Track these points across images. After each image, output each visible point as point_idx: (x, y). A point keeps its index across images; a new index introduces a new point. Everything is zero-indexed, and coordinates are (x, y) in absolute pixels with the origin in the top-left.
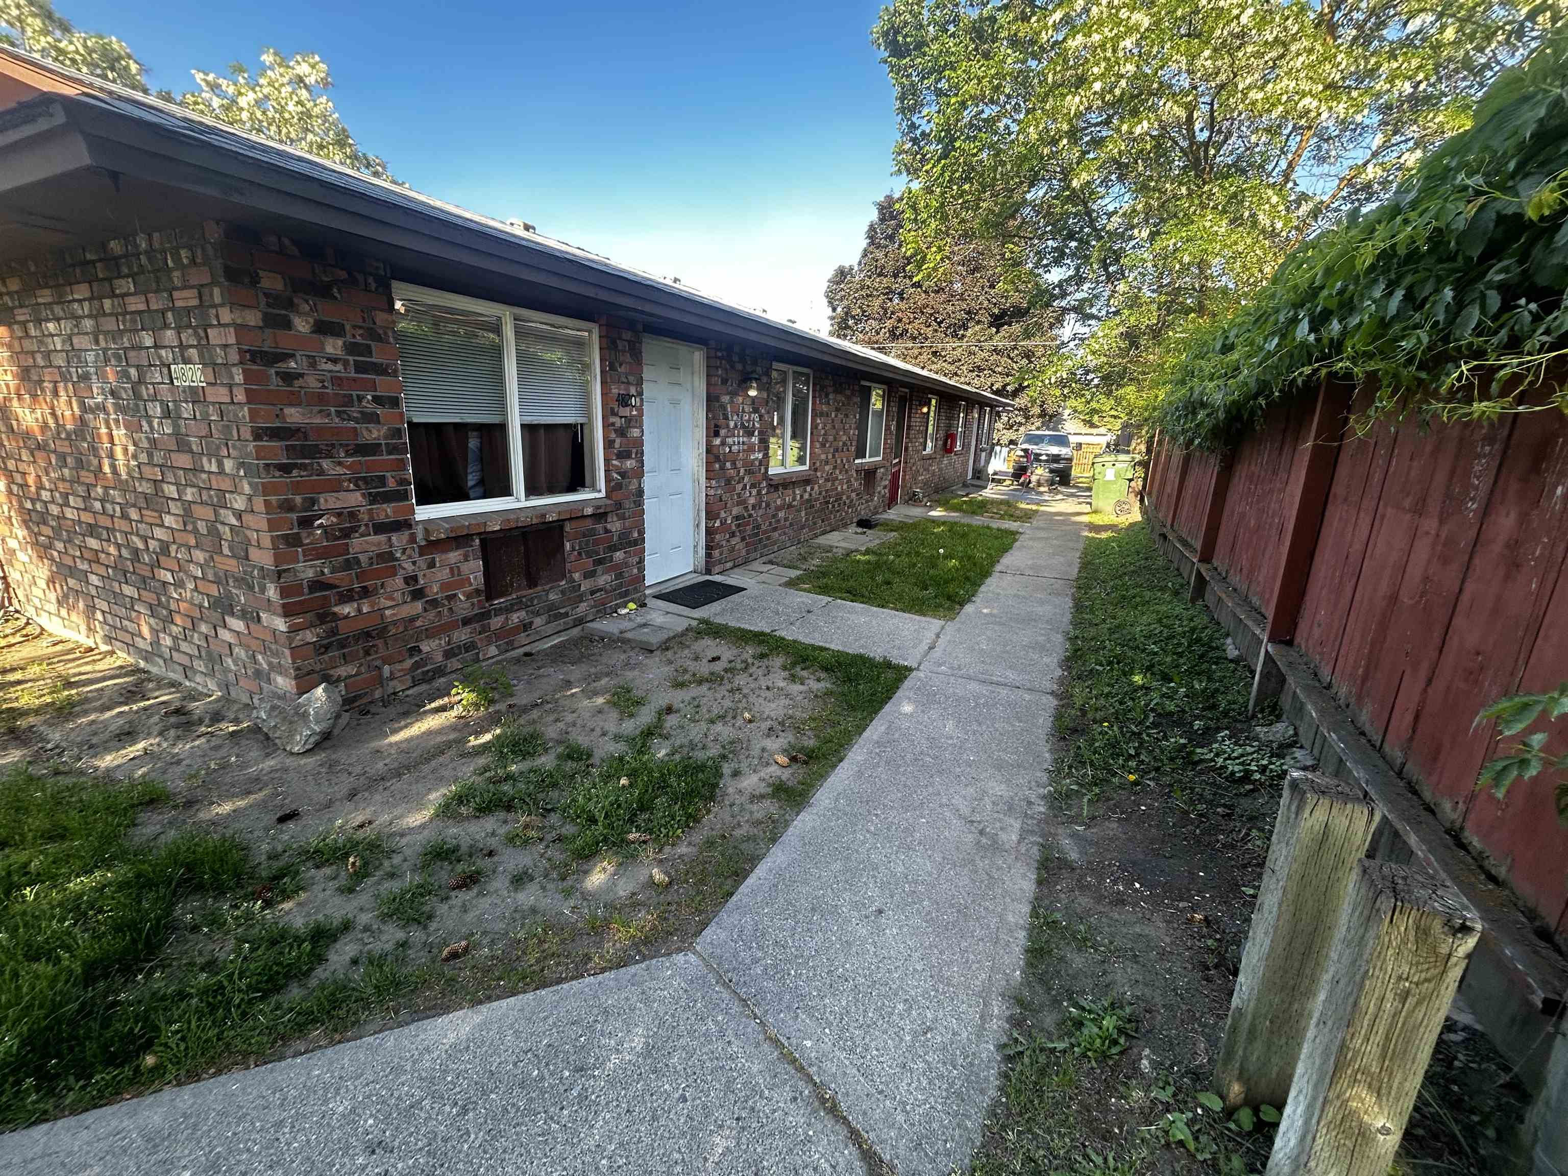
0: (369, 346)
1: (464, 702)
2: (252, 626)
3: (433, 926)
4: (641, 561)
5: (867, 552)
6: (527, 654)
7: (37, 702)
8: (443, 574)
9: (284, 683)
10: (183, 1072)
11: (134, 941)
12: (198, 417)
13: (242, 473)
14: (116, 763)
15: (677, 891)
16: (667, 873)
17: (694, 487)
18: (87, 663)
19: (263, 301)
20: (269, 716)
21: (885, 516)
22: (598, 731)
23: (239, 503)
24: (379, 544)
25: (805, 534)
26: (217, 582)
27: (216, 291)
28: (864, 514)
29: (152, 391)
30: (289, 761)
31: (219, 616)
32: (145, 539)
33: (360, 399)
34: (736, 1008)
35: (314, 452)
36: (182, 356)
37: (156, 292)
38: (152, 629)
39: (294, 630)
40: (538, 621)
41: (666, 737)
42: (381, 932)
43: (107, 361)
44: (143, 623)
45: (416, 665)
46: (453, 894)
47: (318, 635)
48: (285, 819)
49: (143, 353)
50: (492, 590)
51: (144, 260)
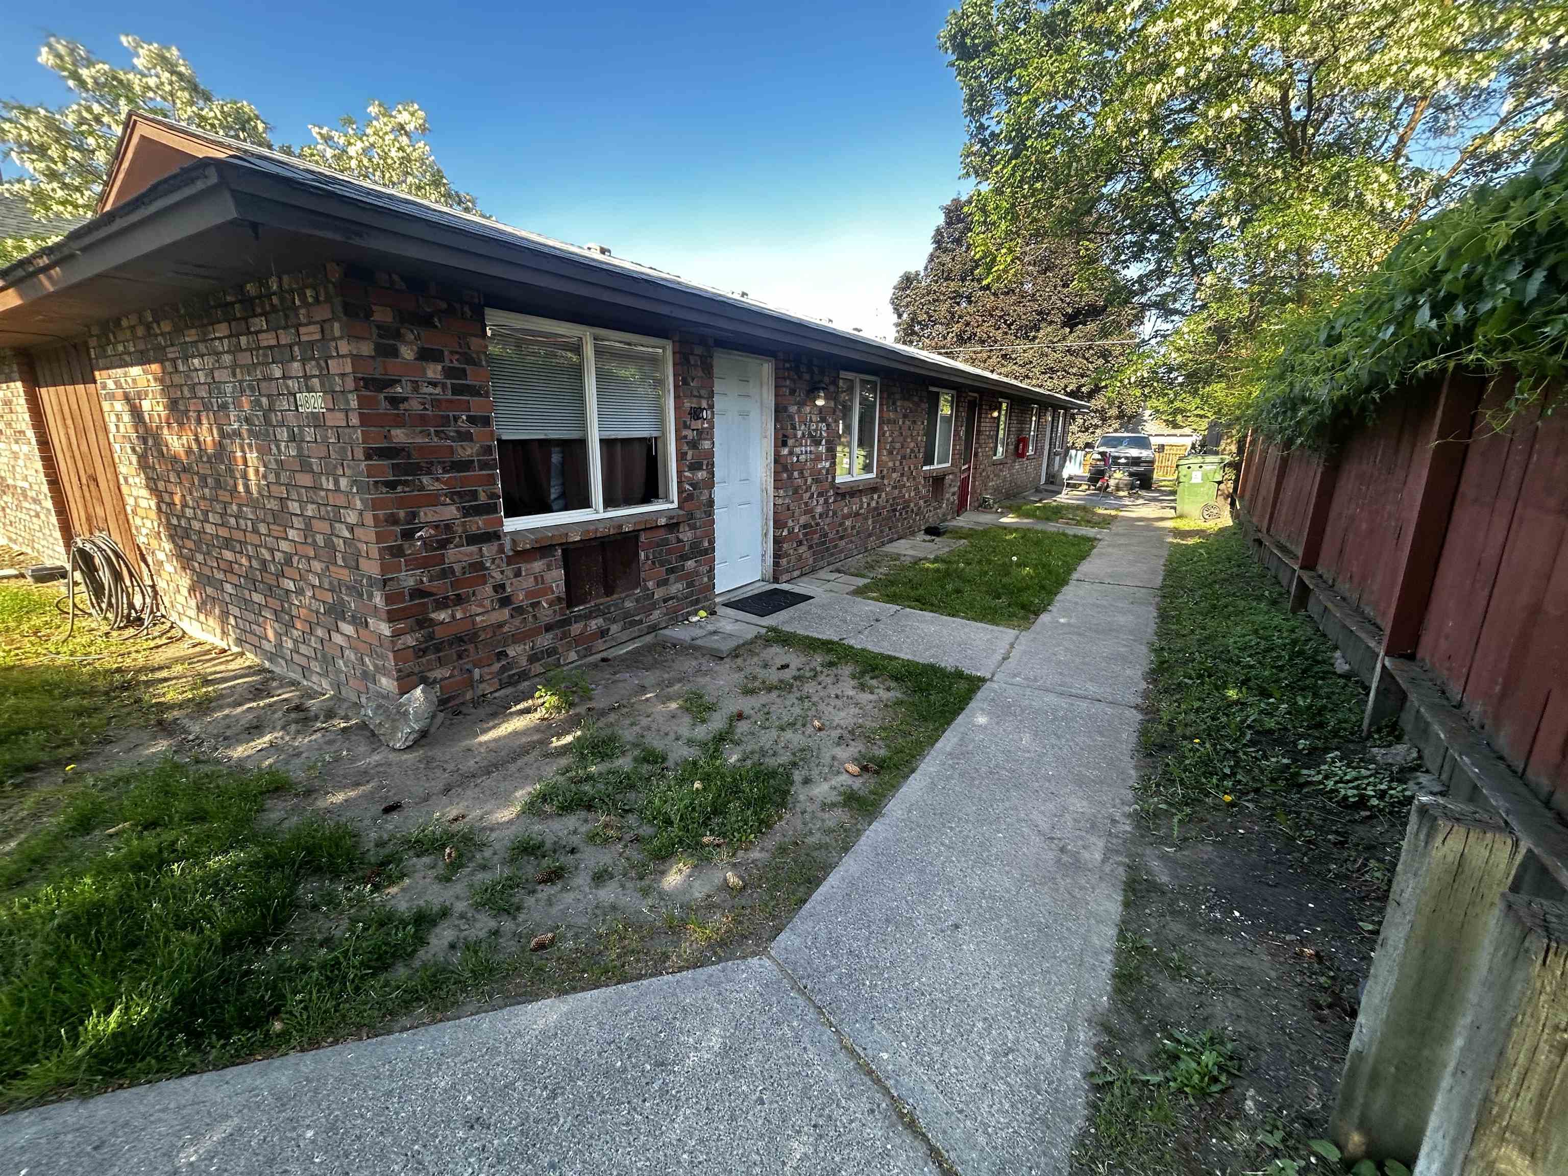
0: (464, 370)
1: (547, 705)
2: (360, 631)
3: (521, 917)
4: (712, 569)
5: (936, 560)
6: (604, 660)
7: (180, 697)
8: (528, 583)
9: (387, 684)
10: (305, 1039)
11: (264, 916)
12: (319, 440)
13: (355, 490)
14: (246, 754)
15: (751, 895)
16: (741, 877)
17: (762, 496)
18: (221, 663)
19: (375, 331)
20: (375, 714)
21: (954, 523)
22: (672, 736)
23: (352, 517)
24: (471, 554)
25: (872, 542)
26: (332, 590)
27: (336, 325)
28: (932, 521)
29: (280, 418)
30: (392, 757)
31: (333, 621)
32: (272, 551)
33: (456, 419)
34: (811, 1015)
35: (416, 469)
36: (307, 385)
37: (284, 328)
38: (276, 632)
39: (396, 634)
40: (614, 628)
41: (737, 743)
42: (475, 920)
43: (242, 391)
44: (268, 627)
45: (504, 669)
46: (539, 887)
47: (417, 640)
48: (389, 810)
49: (274, 382)
50: (572, 596)
51: (275, 300)
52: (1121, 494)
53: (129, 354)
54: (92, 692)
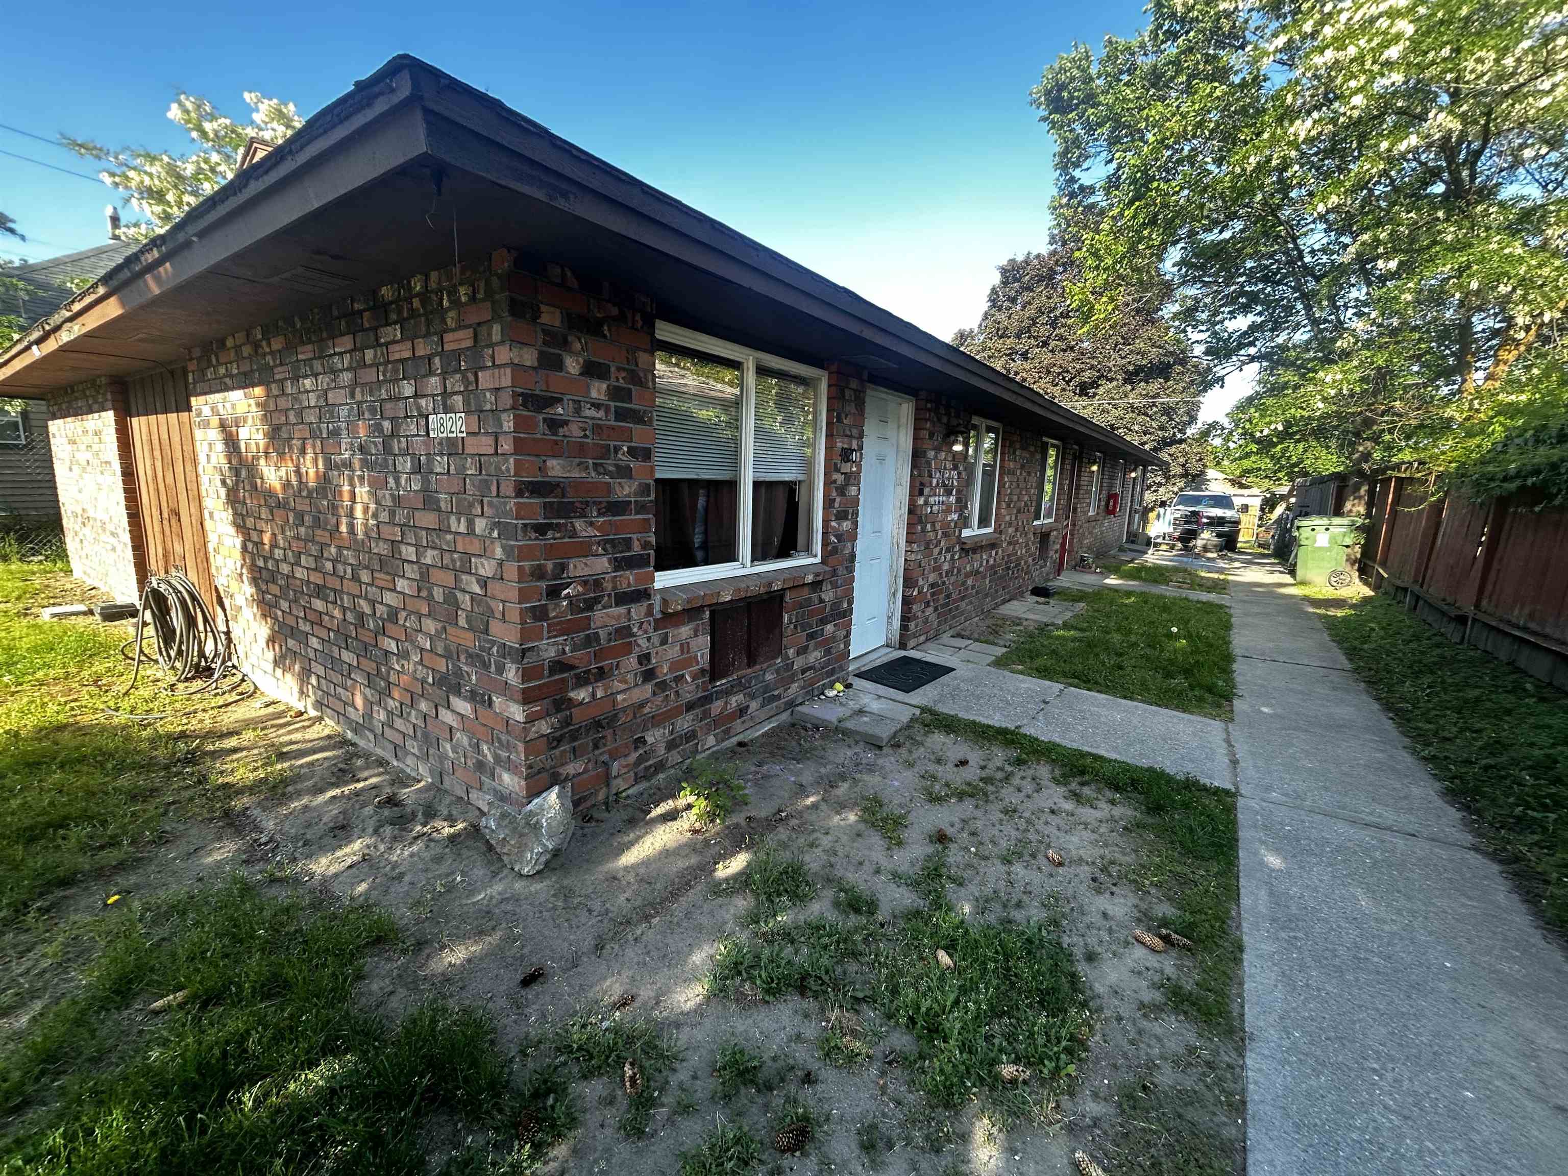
0: (630, 390)
1: (695, 809)
2: (481, 711)
4: (848, 634)
5: (1066, 626)
6: (741, 744)
7: (251, 776)
8: (673, 652)
9: (510, 781)
12: (452, 471)
13: (495, 534)
14: (333, 870)
17: (892, 551)
18: (297, 730)
19: (541, 336)
20: (499, 825)
21: (1057, 583)
22: (868, 868)
23: (486, 568)
24: (619, 616)
25: (988, 603)
26: (448, 656)
27: (496, 328)
28: (1039, 582)
29: (404, 445)
30: (518, 885)
31: (444, 695)
32: (373, 603)
33: (617, 449)
35: (567, 510)
36: (445, 405)
37: (424, 337)
38: (365, 698)
39: (531, 720)
40: (754, 705)
41: (960, 882)
43: (360, 414)
44: (358, 693)
45: (640, 760)
47: (552, 726)
48: (529, 981)
49: (401, 404)
50: (716, 670)
51: (416, 303)
52: (1210, 555)
53: (231, 376)
54: (149, 766)
